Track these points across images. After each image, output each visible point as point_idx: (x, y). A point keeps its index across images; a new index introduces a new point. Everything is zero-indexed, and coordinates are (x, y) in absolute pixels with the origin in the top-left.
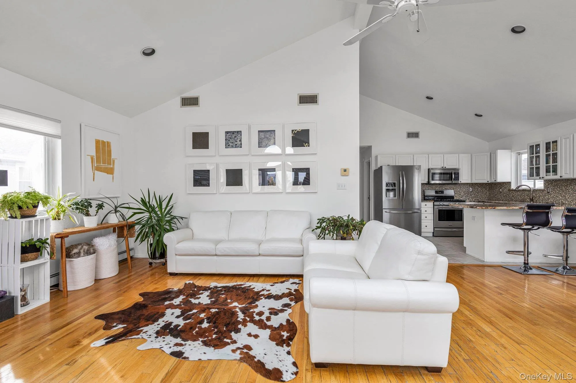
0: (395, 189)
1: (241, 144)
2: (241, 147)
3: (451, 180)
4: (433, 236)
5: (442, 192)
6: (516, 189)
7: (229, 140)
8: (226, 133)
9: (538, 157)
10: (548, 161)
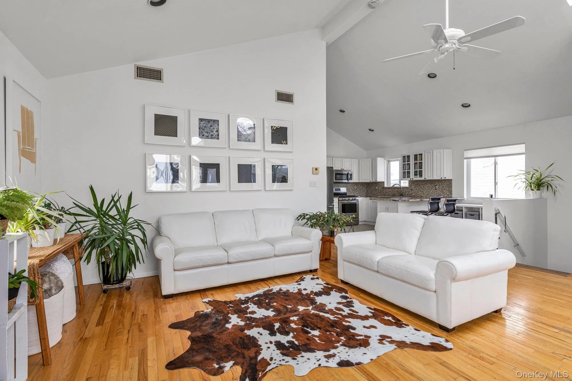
1: (218, 135)
2: (218, 139)
3: (347, 180)
5: (339, 189)
7: (203, 129)
8: (200, 121)
9: (409, 164)
10: (416, 167)
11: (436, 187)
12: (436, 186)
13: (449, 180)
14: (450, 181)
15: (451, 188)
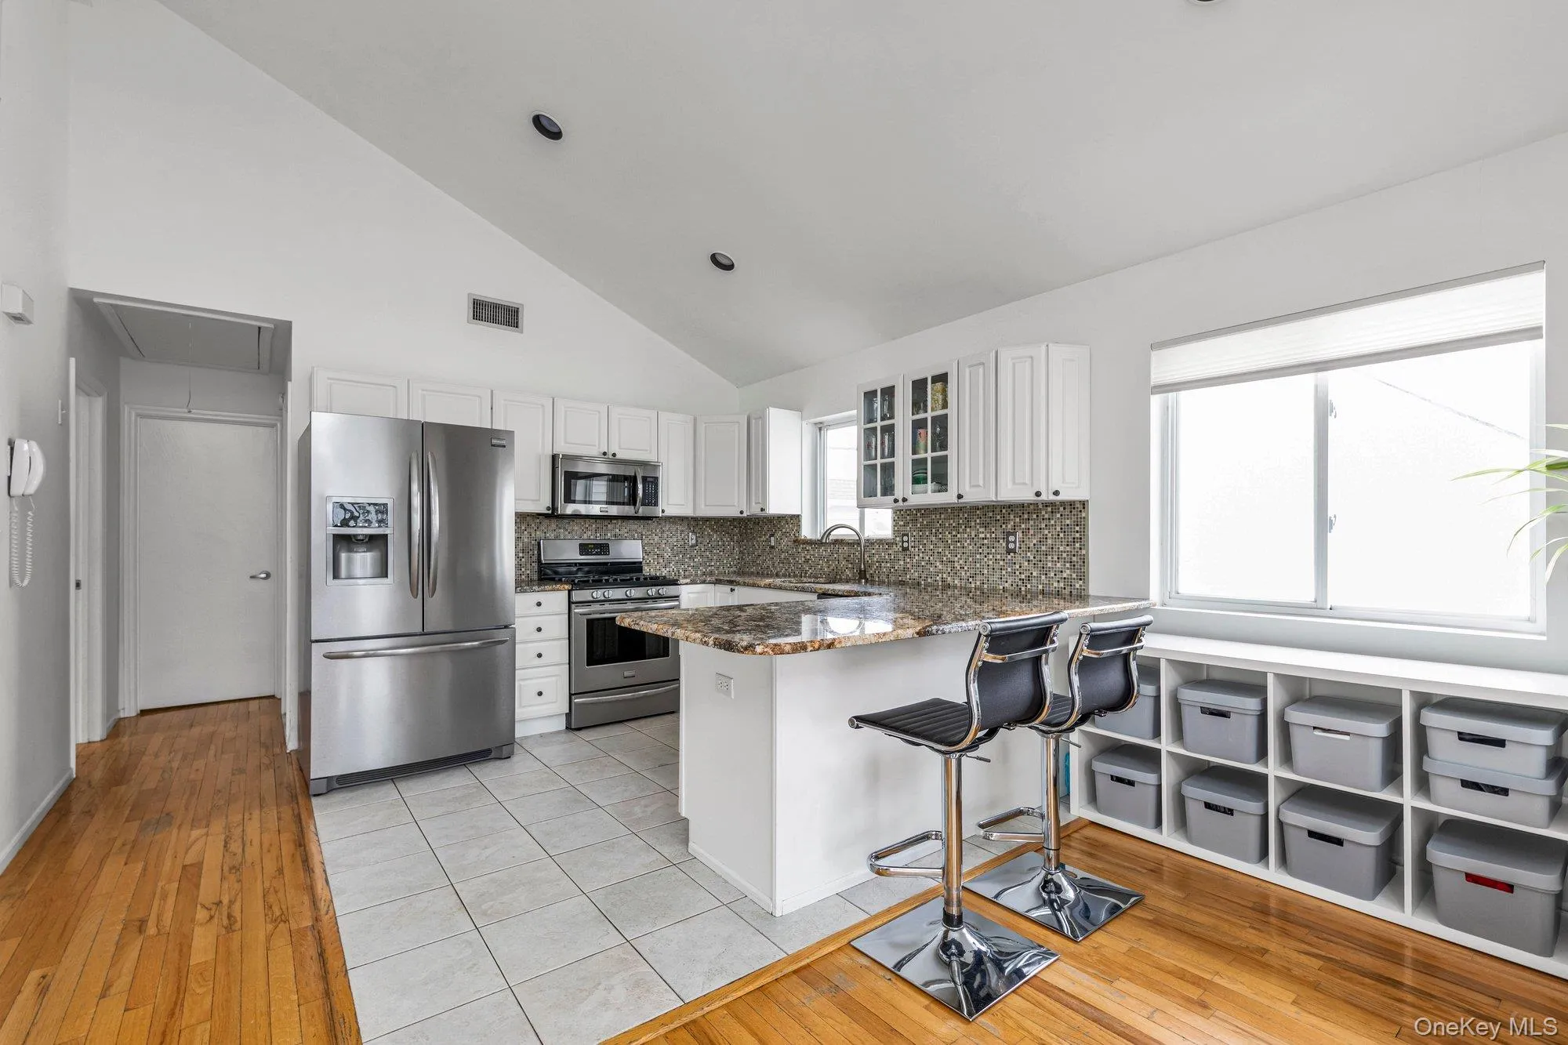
0: (386, 536)
3: (634, 504)
4: (569, 728)
5: (603, 548)
6: (822, 538)
9: (889, 430)
10: (922, 443)
11: (1011, 538)
12: (1009, 534)
13: (1072, 504)
14: (1076, 509)
15: (1084, 546)
